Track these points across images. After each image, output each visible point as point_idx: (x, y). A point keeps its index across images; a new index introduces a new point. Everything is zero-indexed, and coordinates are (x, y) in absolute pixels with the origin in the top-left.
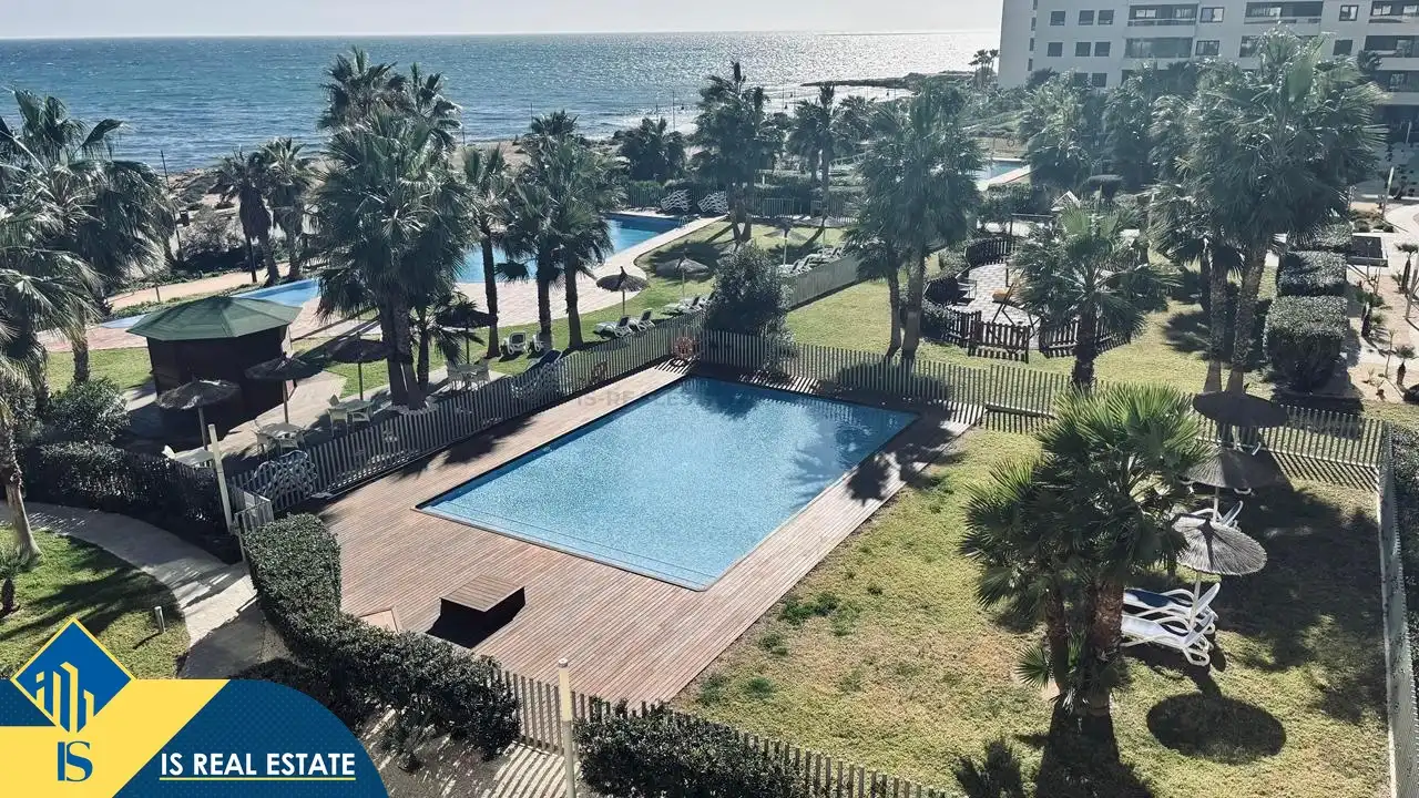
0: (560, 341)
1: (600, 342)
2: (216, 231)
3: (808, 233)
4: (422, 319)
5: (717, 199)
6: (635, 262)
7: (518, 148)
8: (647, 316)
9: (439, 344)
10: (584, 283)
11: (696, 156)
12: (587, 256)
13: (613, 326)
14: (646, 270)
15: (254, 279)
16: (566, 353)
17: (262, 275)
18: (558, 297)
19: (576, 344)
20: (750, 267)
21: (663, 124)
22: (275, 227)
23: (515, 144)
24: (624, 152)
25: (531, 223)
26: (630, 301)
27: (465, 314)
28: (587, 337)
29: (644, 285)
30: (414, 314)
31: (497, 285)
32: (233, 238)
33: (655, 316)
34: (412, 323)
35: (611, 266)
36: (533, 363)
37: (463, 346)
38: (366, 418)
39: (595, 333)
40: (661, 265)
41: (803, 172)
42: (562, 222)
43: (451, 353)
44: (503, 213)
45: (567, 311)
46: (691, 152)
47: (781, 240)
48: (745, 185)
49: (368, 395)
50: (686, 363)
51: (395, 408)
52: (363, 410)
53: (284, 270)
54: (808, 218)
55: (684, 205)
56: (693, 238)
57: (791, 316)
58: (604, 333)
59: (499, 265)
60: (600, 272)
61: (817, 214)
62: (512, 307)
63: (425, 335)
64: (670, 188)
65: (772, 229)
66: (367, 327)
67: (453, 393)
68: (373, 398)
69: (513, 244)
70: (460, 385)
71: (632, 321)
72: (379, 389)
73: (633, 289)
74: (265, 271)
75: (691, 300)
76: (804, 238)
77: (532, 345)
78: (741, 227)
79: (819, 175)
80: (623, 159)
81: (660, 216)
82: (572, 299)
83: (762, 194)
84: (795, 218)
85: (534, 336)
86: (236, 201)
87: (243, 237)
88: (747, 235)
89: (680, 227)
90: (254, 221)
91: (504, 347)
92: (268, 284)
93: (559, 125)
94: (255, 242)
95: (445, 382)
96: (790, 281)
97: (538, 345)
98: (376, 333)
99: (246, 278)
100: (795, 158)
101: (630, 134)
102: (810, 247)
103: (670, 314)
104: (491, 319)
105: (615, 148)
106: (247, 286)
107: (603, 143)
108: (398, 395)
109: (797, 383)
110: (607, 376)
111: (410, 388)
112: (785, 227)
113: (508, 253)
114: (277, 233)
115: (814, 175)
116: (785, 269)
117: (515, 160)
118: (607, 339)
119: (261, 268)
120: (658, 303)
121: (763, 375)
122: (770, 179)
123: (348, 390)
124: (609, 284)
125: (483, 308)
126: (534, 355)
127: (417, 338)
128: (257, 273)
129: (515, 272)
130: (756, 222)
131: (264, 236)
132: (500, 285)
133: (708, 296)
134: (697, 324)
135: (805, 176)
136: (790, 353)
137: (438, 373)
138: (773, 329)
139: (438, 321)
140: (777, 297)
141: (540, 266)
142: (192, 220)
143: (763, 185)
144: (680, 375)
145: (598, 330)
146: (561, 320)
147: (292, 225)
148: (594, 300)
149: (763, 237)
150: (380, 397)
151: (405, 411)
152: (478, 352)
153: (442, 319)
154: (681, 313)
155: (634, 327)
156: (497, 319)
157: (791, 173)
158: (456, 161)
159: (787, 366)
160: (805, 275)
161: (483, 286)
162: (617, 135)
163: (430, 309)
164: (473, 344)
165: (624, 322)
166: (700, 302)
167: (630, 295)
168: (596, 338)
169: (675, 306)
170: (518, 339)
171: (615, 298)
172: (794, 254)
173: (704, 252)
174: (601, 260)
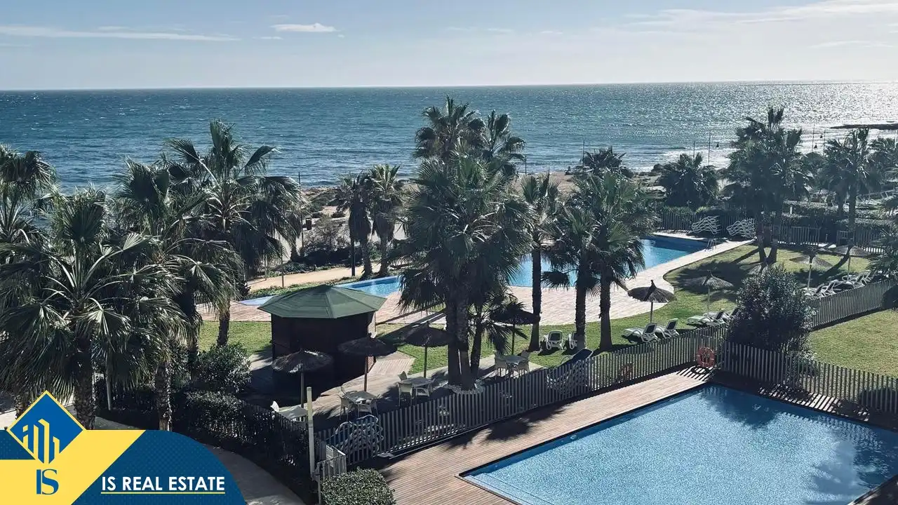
0: (592, 341)
1: (627, 346)
2: (330, 234)
3: (834, 260)
4: (479, 315)
5: (745, 225)
6: (665, 277)
7: (569, 177)
8: (672, 325)
9: (491, 337)
10: (616, 292)
11: (727, 188)
12: (621, 271)
13: (640, 332)
14: (674, 285)
15: (353, 274)
16: (597, 352)
17: (359, 271)
18: (593, 303)
19: (606, 345)
20: (776, 286)
21: (699, 159)
22: (373, 233)
23: (567, 174)
24: (660, 183)
25: (577, 238)
26: (658, 312)
27: (514, 312)
28: (616, 340)
29: (670, 297)
30: (473, 310)
31: (543, 290)
32: (341, 241)
33: (678, 326)
34: (470, 316)
35: (641, 280)
36: (567, 359)
37: (510, 340)
38: (427, 393)
39: (623, 336)
40: (688, 280)
41: (830, 205)
42: (601, 239)
43: (499, 344)
44: (553, 230)
45: (600, 315)
46: (722, 184)
47: (806, 265)
48: (774, 213)
49: (430, 373)
50: (707, 371)
51: (451, 387)
52: (425, 387)
53: (376, 268)
54: (833, 246)
55: (714, 229)
56: (719, 259)
57: (813, 336)
58: (632, 337)
59: (545, 273)
60: (631, 284)
61: (842, 243)
62: (553, 309)
63: (480, 328)
64: (702, 214)
65: (797, 255)
66: (436, 316)
67: (498, 379)
68: (433, 377)
69: (557, 255)
70: (504, 372)
71: (658, 329)
72: (439, 369)
73: (660, 300)
74: (362, 268)
75: (714, 314)
76: (829, 265)
77: (567, 343)
78: (767, 251)
79: (846, 208)
80: (660, 188)
81: (690, 238)
82: (605, 306)
83: (792, 222)
84: (820, 245)
85: (570, 336)
86: (347, 213)
87: (349, 240)
88: (772, 259)
89: (709, 248)
90: (358, 229)
91: (544, 343)
92: (363, 278)
93: (606, 160)
94: (357, 244)
95: (492, 369)
96: (814, 303)
97: (573, 344)
98: (441, 323)
99: (347, 272)
100: (822, 192)
101: (668, 167)
102: (835, 272)
103: (695, 325)
104: (534, 318)
105: (654, 179)
106: (348, 278)
107: (643, 174)
108: (453, 377)
109: (816, 401)
110: (632, 376)
111: (464, 371)
112: (811, 253)
113: (554, 263)
114: (374, 238)
115: (841, 207)
116: (809, 292)
117: (567, 188)
118: (634, 343)
119: (358, 265)
120: (680, 315)
121: (782, 389)
122: (798, 209)
123: (415, 368)
124: (639, 294)
125: (529, 308)
126: (568, 352)
127: (474, 329)
128: (356, 269)
129: (558, 279)
130: (782, 247)
131: (364, 240)
132: (545, 290)
133: (732, 312)
134: (720, 336)
135: (832, 208)
136: (812, 371)
137: (487, 361)
138: (796, 347)
139: (491, 317)
140: (800, 318)
141: (579, 276)
142: (315, 226)
143: (790, 215)
144: (701, 382)
145: (627, 335)
146: (595, 323)
147: (385, 230)
148: (624, 307)
149: (787, 261)
150: (439, 377)
151: (458, 391)
152: (522, 344)
153: (495, 316)
154: (704, 325)
155: (659, 334)
156: (539, 318)
157: (817, 205)
158: (517, 187)
159: (806, 382)
160: (828, 298)
161: (530, 290)
162: (657, 168)
163: (486, 307)
164: (518, 338)
165: (650, 329)
166: (724, 316)
167: (658, 306)
168: (625, 342)
169: (699, 318)
170: (555, 336)
171: (644, 307)
172: (817, 278)
173: (730, 271)
174: (633, 272)
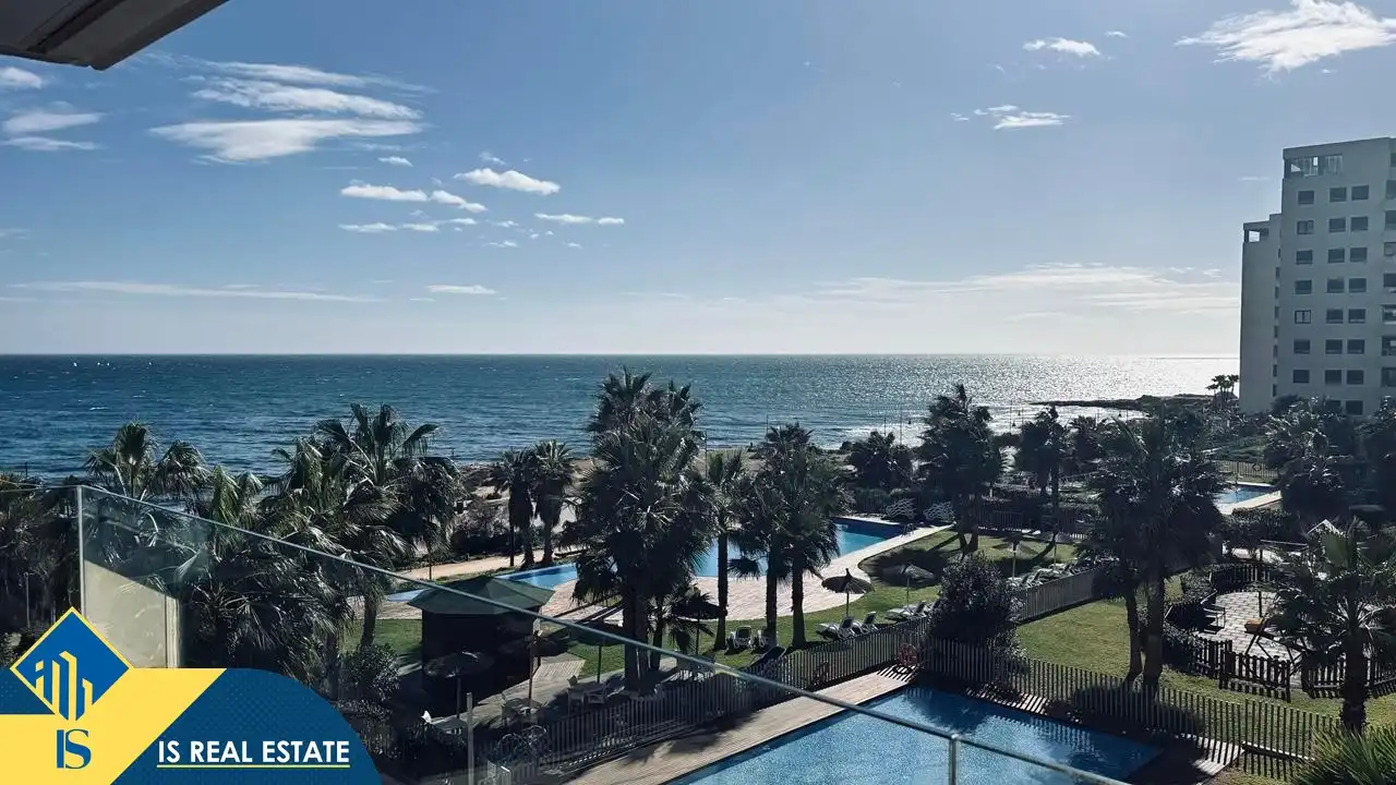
0: (784, 638)
1: (817, 643)
2: (486, 519)
3: (1040, 547)
4: (660, 608)
5: (940, 509)
6: (860, 565)
7: (753, 454)
8: (870, 620)
9: (673, 633)
10: (808, 579)
11: (921, 467)
12: (814, 556)
13: (835, 627)
14: (870, 575)
15: (512, 564)
16: (790, 650)
17: (519, 560)
18: (784, 594)
19: (799, 642)
20: (977, 576)
21: (891, 437)
22: (536, 517)
23: (749, 451)
24: (850, 461)
25: (764, 523)
26: (855, 604)
27: (699, 604)
28: (810, 637)
29: (868, 588)
30: (653, 602)
31: (729, 579)
32: (499, 526)
33: (878, 620)
34: (650, 610)
35: (837, 567)
36: (758, 658)
37: (693, 636)
38: (601, 700)
39: (818, 632)
40: (882, 568)
41: (1032, 488)
42: (794, 525)
43: (683, 641)
44: (741, 512)
45: (792, 608)
46: (916, 464)
47: (1009, 552)
48: (971, 497)
49: (604, 678)
50: (910, 670)
51: (628, 693)
52: (598, 693)
53: (538, 556)
54: (1038, 532)
55: (909, 512)
56: (914, 546)
57: (1020, 629)
58: (827, 633)
59: (733, 560)
60: (828, 572)
61: (1046, 529)
62: (739, 602)
63: (661, 623)
64: (897, 497)
65: (998, 542)
66: (612, 610)
67: (680, 682)
68: (608, 682)
69: (746, 541)
70: (687, 675)
71: (855, 624)
72: (613, 673)
73: (857, 592)
74: (522, 556)
75: (914, 606)
76: (1034, 552)
77: (756, 640)
78: (968, 537)
79: (1049, 490)
80: (850, 467)
81: (885, 522)
82: (798, 597)
83: (990, 506)
84: (1024, 531)
85: (760, 632)
86: (506, 496)
87: (508, 525)
88: (974, 545)
89: (905, 534)
90: (519, 512)
91: (731, 641)
92: (523, 568)
93: (795, 435)
94: (516, 530)
95: (674, 671)
96: (1021, 595)
97: (763, 642)
98: (618, 618)
99: (504, 562)
100: (1023, 474)
101: (858, 445)
102: (1041, 560)
103: (894, 619)
104: (721, 611)
105: (843, 457)
106: (505, 569)
107: (831, 452)
108: (630, 680)
109: (1027, 702)
110: (829, 677)
111: (643, 673)
112: (1016, 540)
113: (742, 549)
114: (537, 522)
115: (1043, 489)
116: (1015, 581)
117: (752, 467)
118: (830, 639)
119: (519, 553)
120: (884, 608)
121: (991, 689)
122: (998, 492)
123: (585, 671)
124: (834, 585)
125: (715, 601)
126: (758, 650)
127: (654, 625)
128: (516, 558)
129: (747, 568)
130: (983, 533)
131: (525, 524)
132: (732, 580)
133: (933, 604)
134: (922, 633)
135: (1034, 491)
136: (1021, 668)
137: (667, 663)
138: (1003, 642)
139: (673, 611)
140: (1006, 611)
141: (769, 563)
142: (466, 509)
143: (991, 497)
144: (904, 683)
145: (821, 631)
146: (787, 617)
147: (551, 517)
148: (818, 599)
149: (990, 548)
150: (614, 681)
151: (635, 697)
152: (707, 642)
153: (678, 609)
154: (904, 618)
155: (856, 630)
156: (726, 613)
157: (1019, 488)
158: (700, 462)
159: (1016, 682)
160: (1034, 590)
161: (715, 581)
162: (846, 445)
163: (667, 600)
164: (703, 635)
165: (847, 624)
166: (925, 609)
167: (854, 597)
168: (819, 638)
169: (899, 611)
170: (743, 633)
171: (839, 599)
172: (1023, 567)
173: (930, 559)
174: (827, 561)
